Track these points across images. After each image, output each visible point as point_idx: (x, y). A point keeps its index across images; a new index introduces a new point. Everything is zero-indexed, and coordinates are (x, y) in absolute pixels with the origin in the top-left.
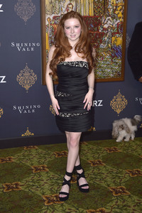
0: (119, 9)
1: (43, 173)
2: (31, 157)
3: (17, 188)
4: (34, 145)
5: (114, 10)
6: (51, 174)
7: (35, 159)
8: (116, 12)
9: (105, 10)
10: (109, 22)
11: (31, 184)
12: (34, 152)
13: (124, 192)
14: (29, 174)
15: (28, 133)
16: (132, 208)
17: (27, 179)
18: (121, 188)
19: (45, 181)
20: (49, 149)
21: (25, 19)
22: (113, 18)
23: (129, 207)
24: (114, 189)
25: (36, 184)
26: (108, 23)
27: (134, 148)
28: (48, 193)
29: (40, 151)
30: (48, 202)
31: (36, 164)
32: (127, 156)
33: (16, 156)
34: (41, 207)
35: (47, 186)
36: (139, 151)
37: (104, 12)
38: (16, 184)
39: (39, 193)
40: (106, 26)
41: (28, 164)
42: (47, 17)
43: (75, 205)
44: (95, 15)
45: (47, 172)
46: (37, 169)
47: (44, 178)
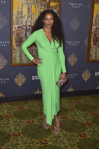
1: (10, 119)
6: (15, 119)
7: (5, 111)
11: (3, 125)
12: (4, 106)
14: (2, 120)
15: (1, 95)
16: (63, 137)
17: (1, 123)
19: (12, 124)
20: (14, 104)
21: (1, 27)
23: (61, 137)
24: (52, 128)
25: (6, 126)
27: (64, 103)
28: (13, 131)
29: (8, 106)
30: (14, 136)
31: (6, 114)
34: (9, 139)
35: (13, 127)
36: (67, 105)
39: (8, 131)
41: (1, 114)
42: (14, 26)
43: (30, 137)
45: (13, 119)
46: (6, 117)
47: (11, 122)
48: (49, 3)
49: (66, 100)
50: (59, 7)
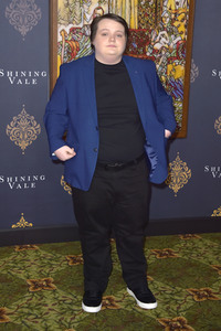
0: (180, 18)
1: (47, 293)
2: (27, 264)
3: (2, 318)
4: (32, 243)
5: (173, 21)
6: (61, 294)
7: (34, 268)
8: (176, 24)
9: (158, 19)
10: (163, 39)
11: (26, 310)
12: (31, 255)
13: (184, 328)
14: (23, 293)
15: (23, 223)
17: (20, 303)
19: (50, 306)
20: (58, 250)
21: (24, 30)
22: (170, 33)
24: (167, 323)
25: (35, 312)
26: (162, 41)
27: (202, 251)
28: (55, 329)
29: (42, 253)
31: (35, 277)
32: (190, 264)
33: (1, 262)
36: (211, 257)
37: (156, 22)
38: (1, 312)
40: (158, 46)
41: (22, 276)
42: (60, 28)
44: (139, 28)
45: (54, 291)
46: (36, 285)
47: (48, 302)
49: (208, 242)
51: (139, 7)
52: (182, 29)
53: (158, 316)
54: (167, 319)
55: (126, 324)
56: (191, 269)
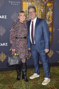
3: (13, 87)
5: (49, 18)
8: (50, 19)
11: (18, 85)
17: (16, 83)
18: (53, 87)
19: (23, 84)
22: (48, 21)
24: (50, 87)
25: (20, 85)
27: (56, 70)
32: (54, 73)
33: (11, 74)
35: (24, 86)
37: (45, 18)
38: (12, 86)
41: (16, 77)
47: (23, 83)
48: (46, 4)
49: (58, 68)
50: (53, 6)
51: (41, 15)
52: (51, 20)
53: (48, 86)
54: (50, 86)
55: (41, 88)
56: (54, 75)
